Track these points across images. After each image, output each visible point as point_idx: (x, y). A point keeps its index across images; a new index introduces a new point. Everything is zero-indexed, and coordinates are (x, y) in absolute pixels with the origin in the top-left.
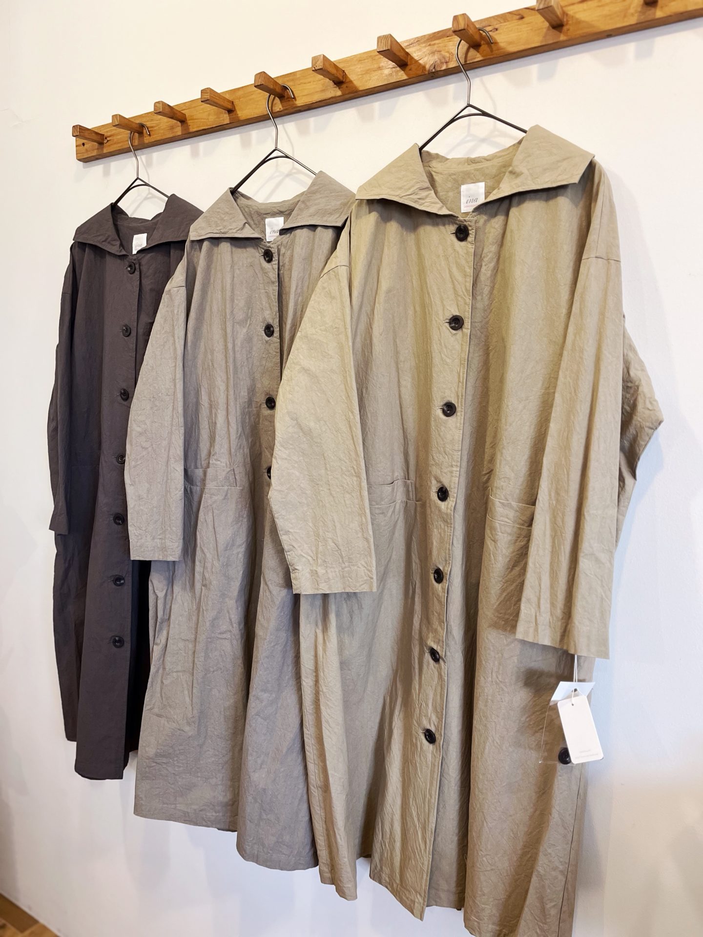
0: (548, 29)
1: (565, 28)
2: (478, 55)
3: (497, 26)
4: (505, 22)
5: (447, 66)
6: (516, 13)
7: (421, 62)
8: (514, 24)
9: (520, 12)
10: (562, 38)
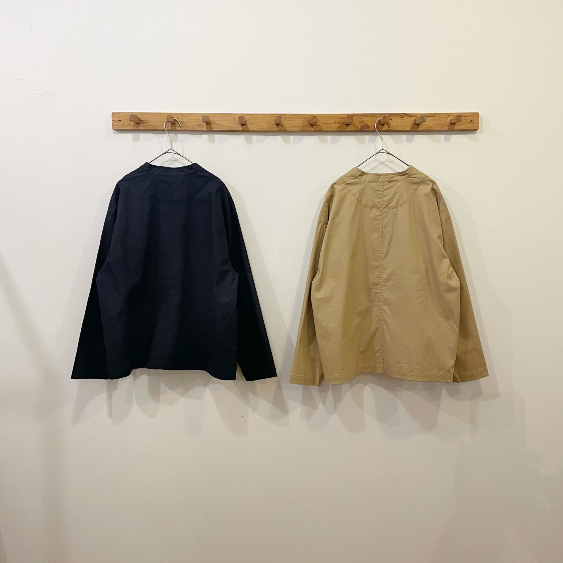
0: (413, 124)
1: (420, 126)
2: (383, 128)
3: (392, 118)
4: (395, 117)
5: (369, 129)
6: (400, 115)
7: (356, 124)
8: (398, 119)
9: (401, 115)
10: (419, 129)
